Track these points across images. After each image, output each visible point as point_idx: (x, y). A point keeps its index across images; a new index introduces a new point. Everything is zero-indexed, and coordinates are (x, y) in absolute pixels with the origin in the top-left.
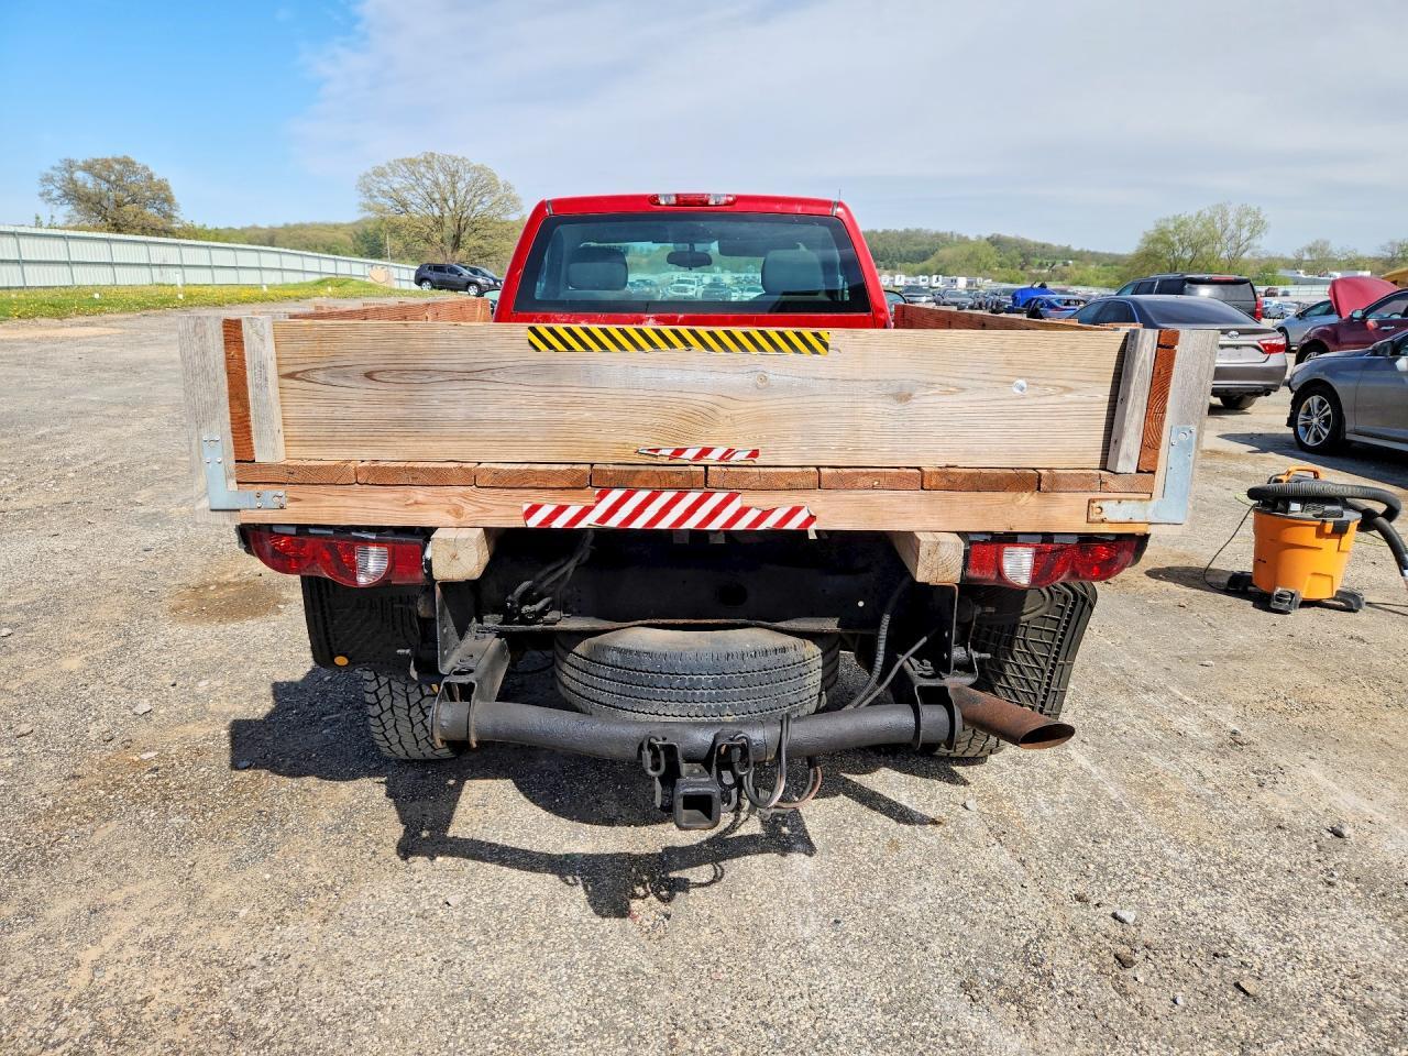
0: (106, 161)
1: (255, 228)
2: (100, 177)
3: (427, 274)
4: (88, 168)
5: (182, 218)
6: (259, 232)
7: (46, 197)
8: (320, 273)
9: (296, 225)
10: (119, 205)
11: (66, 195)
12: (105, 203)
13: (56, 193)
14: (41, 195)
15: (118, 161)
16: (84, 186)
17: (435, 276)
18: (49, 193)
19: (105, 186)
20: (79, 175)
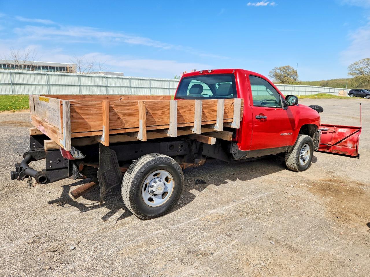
0: (284, 67)
1: (323, 81)
2: (282, 71)
3: (353, 92)
4: (280, 69)
5: (298, 79)
6: (324, 82)
7: (270, 76)
8: (318, 92)
9: (335, 79)
10: (285, 77)
11: (274, 75)
12: (282, 77)
13: (272, 75)
14: (269, 76)
15: (286, 67)
16: (278, 73)
17: (355, 93)
18: (271, 75)
19: (282, 72)
20: (278, 71)
